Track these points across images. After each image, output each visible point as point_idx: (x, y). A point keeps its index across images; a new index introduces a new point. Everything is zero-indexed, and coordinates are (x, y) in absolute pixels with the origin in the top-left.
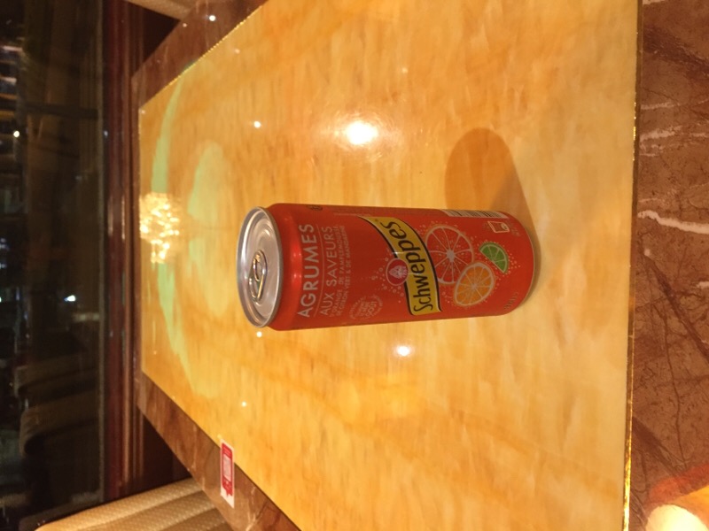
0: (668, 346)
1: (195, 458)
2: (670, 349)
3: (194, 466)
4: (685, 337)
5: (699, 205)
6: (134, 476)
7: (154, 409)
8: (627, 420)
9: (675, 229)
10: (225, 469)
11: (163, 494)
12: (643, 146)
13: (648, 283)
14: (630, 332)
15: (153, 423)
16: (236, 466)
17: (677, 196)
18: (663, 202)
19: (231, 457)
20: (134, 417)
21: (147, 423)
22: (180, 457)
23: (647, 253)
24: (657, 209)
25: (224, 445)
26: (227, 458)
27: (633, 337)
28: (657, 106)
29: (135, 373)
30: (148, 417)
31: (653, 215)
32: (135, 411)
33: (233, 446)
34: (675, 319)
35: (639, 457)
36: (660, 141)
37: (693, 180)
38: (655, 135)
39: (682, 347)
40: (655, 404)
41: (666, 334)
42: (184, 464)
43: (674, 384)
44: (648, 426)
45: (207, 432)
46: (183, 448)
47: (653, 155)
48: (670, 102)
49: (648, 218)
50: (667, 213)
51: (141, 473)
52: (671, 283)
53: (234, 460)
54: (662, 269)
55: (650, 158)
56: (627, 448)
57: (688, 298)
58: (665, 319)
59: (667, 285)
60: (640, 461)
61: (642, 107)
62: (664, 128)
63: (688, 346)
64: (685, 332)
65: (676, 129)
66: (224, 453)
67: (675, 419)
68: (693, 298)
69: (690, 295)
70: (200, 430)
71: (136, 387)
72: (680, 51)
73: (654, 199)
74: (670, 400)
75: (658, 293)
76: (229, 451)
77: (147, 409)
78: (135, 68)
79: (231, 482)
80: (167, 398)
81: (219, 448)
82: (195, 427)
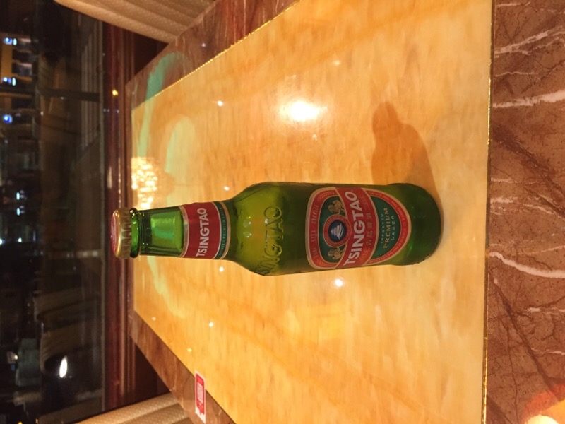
0: (510, 348)
1: (175, 381)
2: (511, 351)
3: (175, 388)
4: (521, 344)
5: (529, 254)
6: (128, 391)
7: (144, 341)
8: (483, 396)
9: (514, 268)
10: (198, 393)
11: (151, 405)
12: (492, 206)
13: (496, 303)
14: (485, 335)
15: (143, 351)
16: (207, 392)
17: (515, 246)
18: (505, 248)
19: (203, 384)
20: (128, 345)
21: (138, 351)
22: (164, 380)
23: (496, 281)
24: (502, 252)
25: (197, 376)
26: (200, 385)
27: (487, 338)
28: (502, 180)
29: (129, 311)
30: (139, 346)
31: (500, 256)
32: (129, 340)
33: (205, 377)
34: (514, 330)
36: (504, 205)
37: (525, 236)
38: (500, 200)
39: (518, 351)
40: (501, 387)
41: (509, 340)
42: (167, 385)
43: (513, 376)
44: (497, 402)
45: (184, 363)
46: (166, 373)
47: (499, 214)
48: (510, 179)
49: (496, 257)
50: (509, 257)
51: (134, 388)
52: (512, 305)
53: (206, 388)
54: (505, 295)
55: (497, 216)
57: (523, 318)
58: (508, 329)
59: (509, 306)
61: (492, 179)
62: (506, 197)
63: (523, 351)
64: (521, 341)
65: (514, 198)
66: (197, 381)
67: (514, 400)
68: (525, 318)
69: (524, 316)
70: (179, 362)
71: (130, 321)
72: (516, 145)
73: (500, 245)
74: (511, 387)
75: (503, 311)
76: (202, 379)
77: (138, 340)
78: (128, 78)
79: (203, 404)
80: (154, 334)
81: (193, 376)
82: (175, 359)
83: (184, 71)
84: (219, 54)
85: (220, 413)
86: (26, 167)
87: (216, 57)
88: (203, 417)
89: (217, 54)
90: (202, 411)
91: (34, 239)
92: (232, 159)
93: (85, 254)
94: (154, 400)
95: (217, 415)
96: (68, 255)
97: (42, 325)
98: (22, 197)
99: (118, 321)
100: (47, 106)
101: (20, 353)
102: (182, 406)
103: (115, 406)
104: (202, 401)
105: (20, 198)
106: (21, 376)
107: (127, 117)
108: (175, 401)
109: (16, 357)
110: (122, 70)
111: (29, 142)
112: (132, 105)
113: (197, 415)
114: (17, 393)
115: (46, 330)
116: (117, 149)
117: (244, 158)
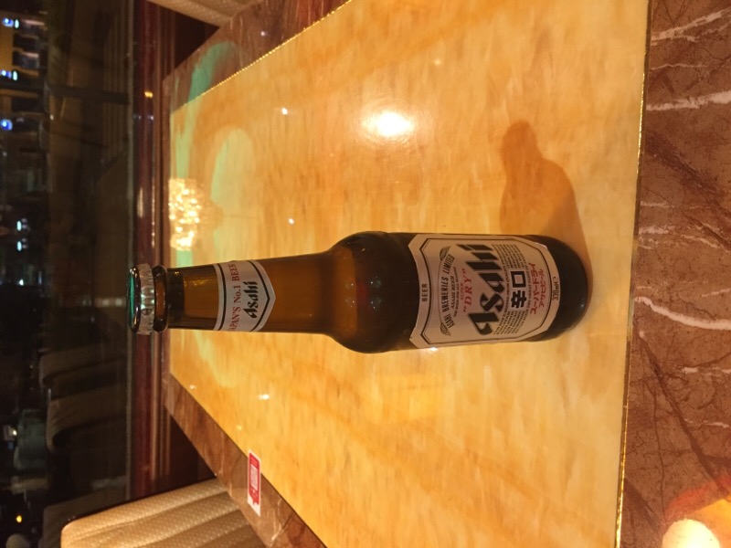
0: (656, 419)
1: (222, 463)
2: (658, 423)
3: (221, 472)
4: (671, 414)
5: (687, 300)
6: (161, 474)
7: (182, 412)
8: (620, 480)
9: (666, 317)
10: (252, 478)
11: (190, 494)
12: (641, 238)
13: (641, 361)
14: (625, 403)
15: (181, 424)
16: (263, 476)
17: (669, 288)
18: (656, 292)
19: (258, 467)
20: (162, 417)
21: (174, 425)
22: (208, 461)
23: (642, 334)
24: (651, 297)
25: (251, 455)
26: (254, 468)
27: (627, 407)
28: (654, 205)
29: (163, 374)
30: (176, 418)
31: (648, 302)
32: (163, 411)
33: (260, 456)
34: (662, 396)
35: (629, 514)
36: (656, 237)
37: (682, 276)
38: (651, 230)
39: (667, 422)
40: (643, 469)
41: (655, 409)
42: (211, 468)
43: (660, 454)
44: (637, 487)
45: (234, 440)
46: (210, 453)
47: (649, 248)
48: (665, 202)
49: (643, 303)
50: (659, 302)
51: (168, 472)
52: (661, 365)
53: (261, 471)
54: (654, 351)
55: (647, 250)
56: (618, 504)
57: (674, 380)
58: (654, 395)
59: (657, 366)
60: (629, 518)
61: (642, 203)
62: (660, 226)
63: (673, 422)
64: (671, 410)
65: (669, 228)
66: (251, 463)
67: (660, 484)
68: (678, 381)
69: (676, 378)
70: (227, 438)
71: (164, 387)
72: (675, 160)
73: (649, 288)
74: (657, 468)
75: (650, 372)
76: (257, 461)
77: (175, 411)
78: (167, 72)
79: (257, 492)
80: (196, 403)
81: (246, 457)
82: (222, 435)
83: (241, 64)
84: (288, 41)
85: (279, 503)
86: (30, 188)
87: (284, 44)
88: (257, 508)
89: (284, 41)
90: (256, 501)
91: (40, 281)
92: (302, 177)
93: (106, 303)
94: (194, 487)
95: (275, 506)
96: (84, 303)
97: (50, 391)
98: (25, 227)
99: (149, 386)
100: (58, 109)
101: (20, 427)
102: (230, 494)
103: (143, 494)
104: (256, 488)
105: (22, 229)
106: (21, 456)
107: (164, 122)
108: (222, 489)
109: (15, 433)
110: (158, 61)
111: (34, 156)
112: (172, 107)
113: (249, 506)
114: (15, 478)
115: (54, 398)
116: (150, 164)
117: (318, 176)
